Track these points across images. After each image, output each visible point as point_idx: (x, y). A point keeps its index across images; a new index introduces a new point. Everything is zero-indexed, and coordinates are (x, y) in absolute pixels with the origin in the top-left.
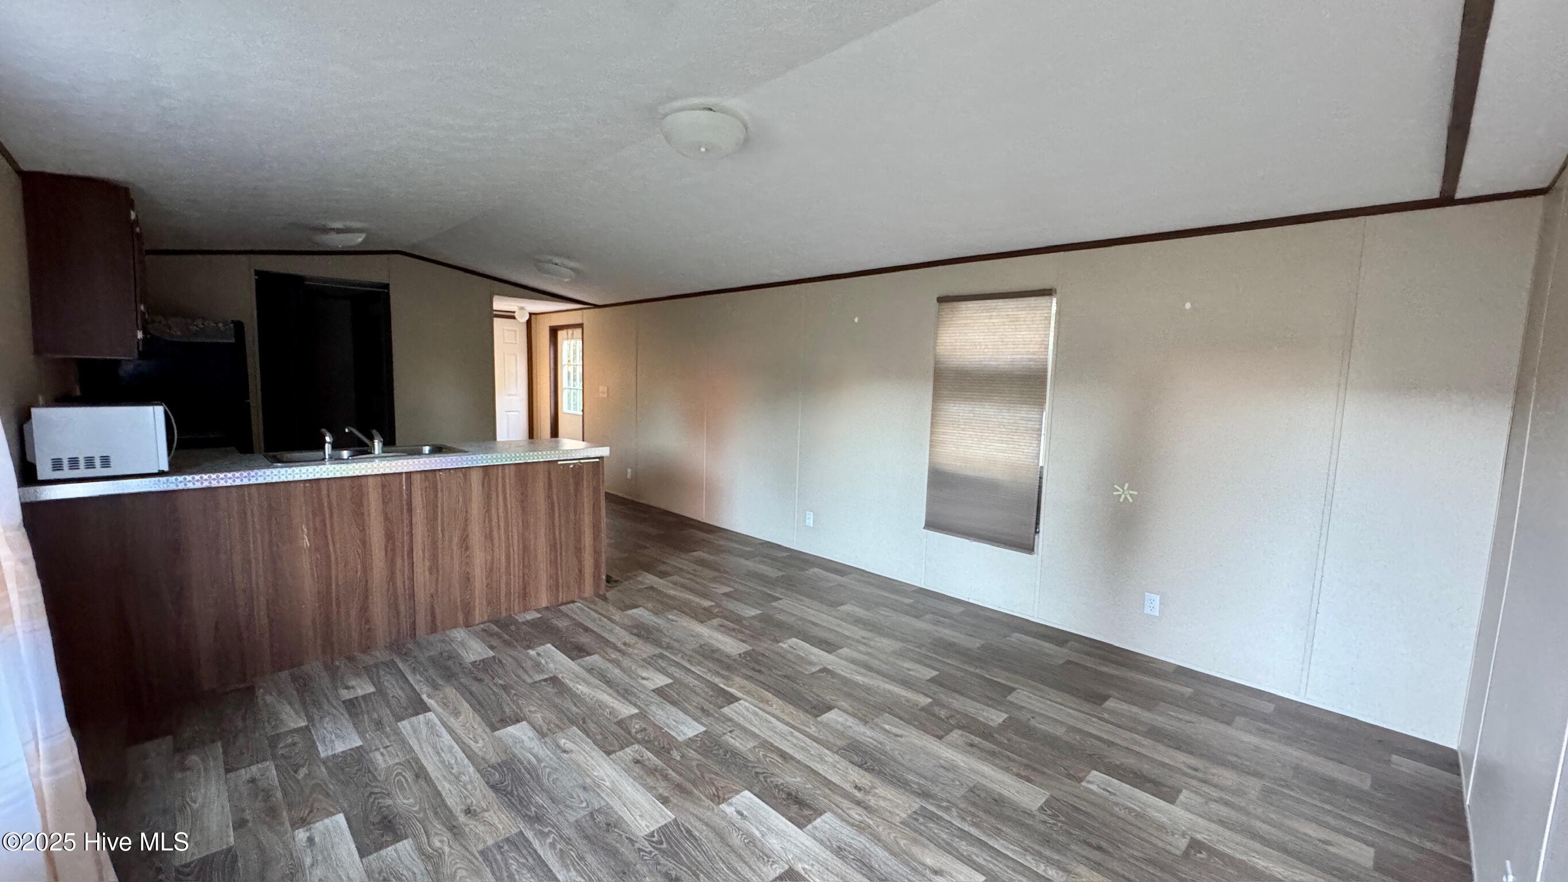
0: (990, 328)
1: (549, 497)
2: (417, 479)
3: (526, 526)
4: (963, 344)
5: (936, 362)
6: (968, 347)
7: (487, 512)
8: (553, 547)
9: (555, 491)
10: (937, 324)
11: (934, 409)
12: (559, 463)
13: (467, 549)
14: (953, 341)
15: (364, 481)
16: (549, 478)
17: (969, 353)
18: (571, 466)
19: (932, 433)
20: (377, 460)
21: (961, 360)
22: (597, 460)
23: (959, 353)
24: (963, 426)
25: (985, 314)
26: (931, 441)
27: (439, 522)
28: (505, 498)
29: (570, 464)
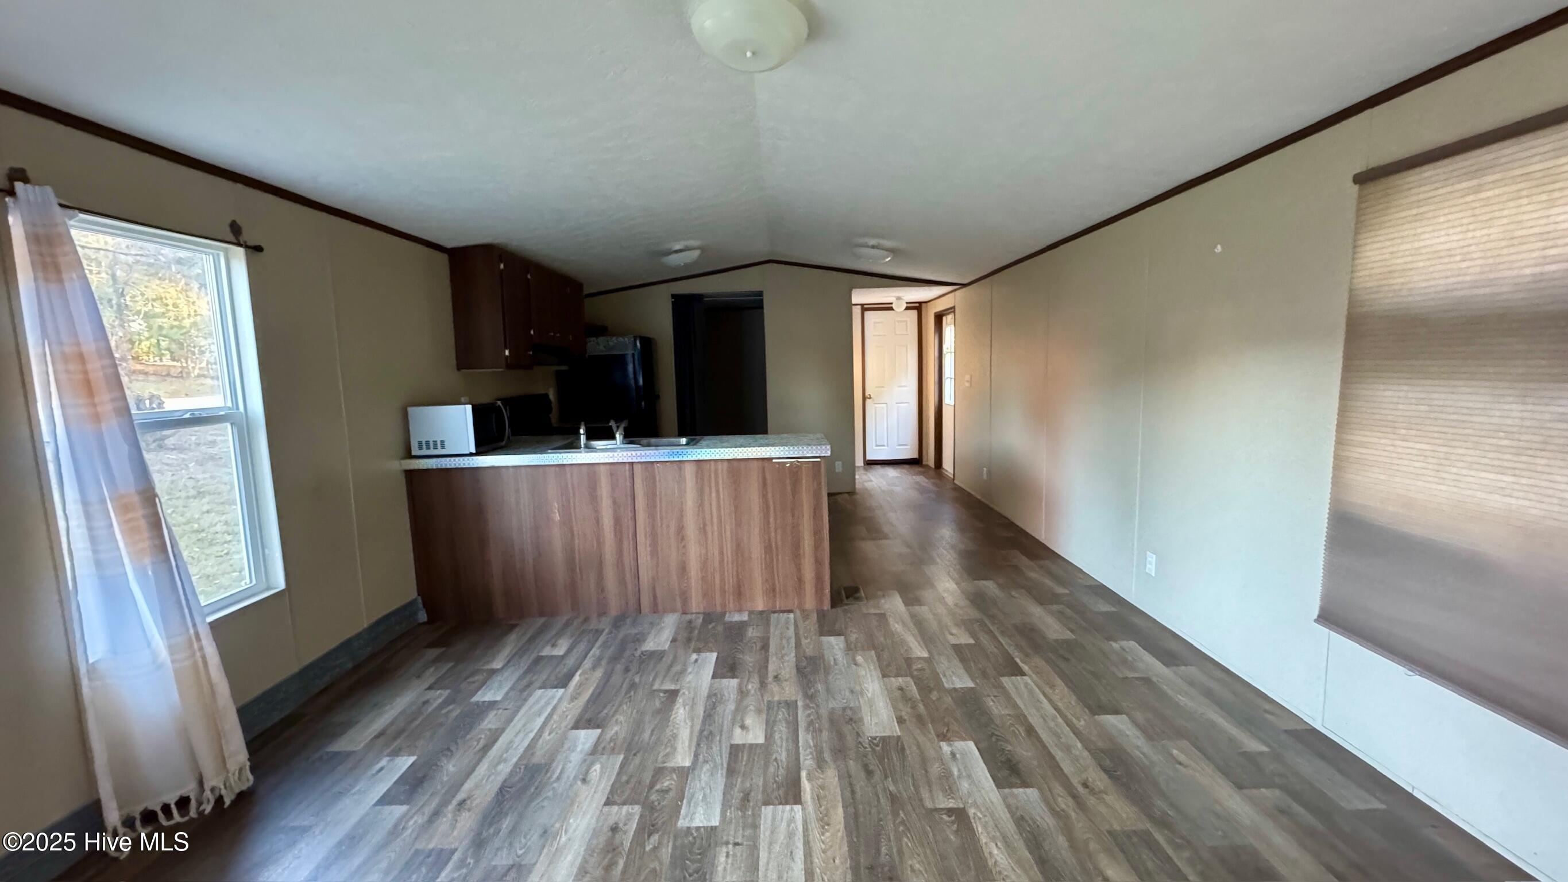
0: (1477, 212)
1: (764, 496)
2: (637, 469)
3: (739, 524)
4: (1410, 259)
5: (1352, 303)
6: (1421, 264)
7: (700, 505)
8: (768, 549)
9: (769, 490)
10: (1360, 225)
11: (1343, 397)
12: (774, 461)
13: (683, 539)
14: (1387, 256)
15: (597, 467)
16: (764, 479)
17: (1424, 277)
18: (788, 465)
19: (1339, 442)
20: (619, 450)
21: (1404, 293)
22: (819, 460)
23: (1401, 280)
24: (1403, 432)
25: (1464, 185)
26: (1337, 457)
27: (658, 509)
28: (718, 492)
29: (787, 463)
